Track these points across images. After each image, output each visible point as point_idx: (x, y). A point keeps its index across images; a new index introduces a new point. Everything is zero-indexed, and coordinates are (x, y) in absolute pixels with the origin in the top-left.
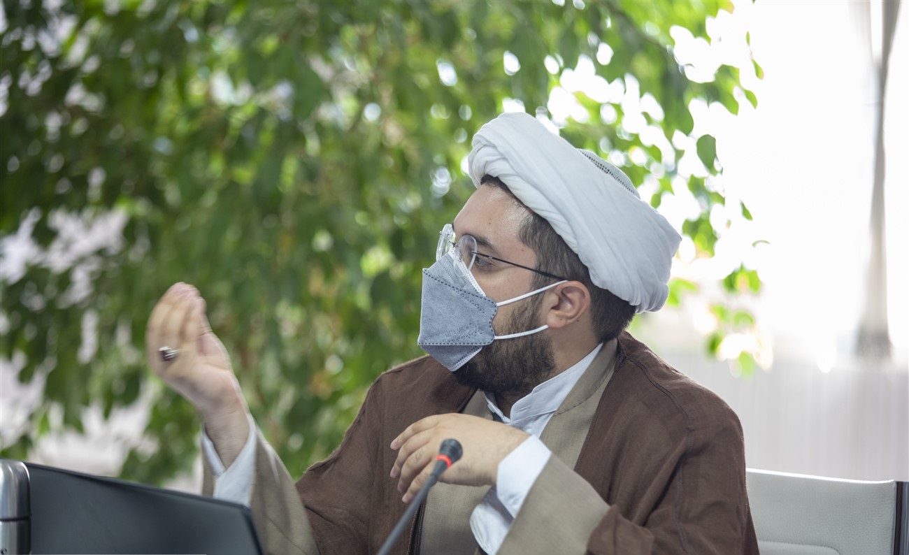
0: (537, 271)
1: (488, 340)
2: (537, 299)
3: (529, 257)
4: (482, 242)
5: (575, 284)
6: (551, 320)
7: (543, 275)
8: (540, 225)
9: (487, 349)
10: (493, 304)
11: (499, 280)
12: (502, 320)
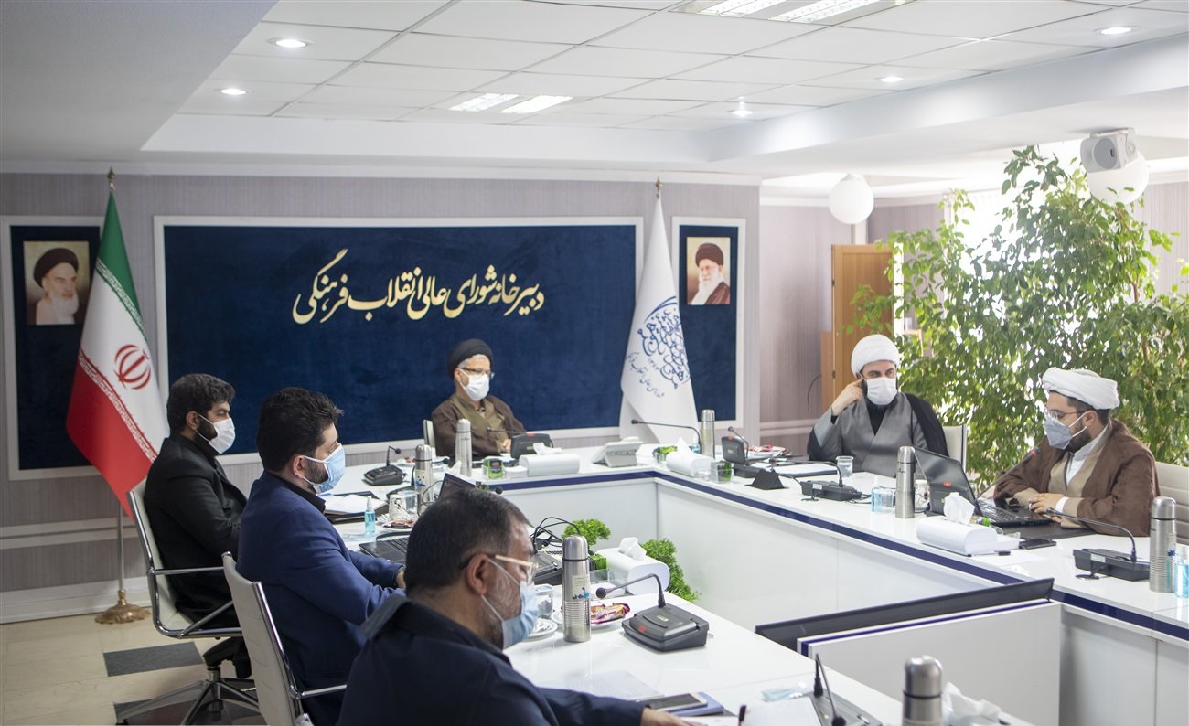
0: (1077, 412)
1: (1071, 438)
2: (1081, 421)
3: (1073, 410)
4: (1057, 411)
5: (1090, 411)
6: (1087, 425)
7: (1080, 413)
8: (1072, 400)
9: (1072, 441)
10: (1067, 427)
11: (1067, 419)
12: (1072, 431)
